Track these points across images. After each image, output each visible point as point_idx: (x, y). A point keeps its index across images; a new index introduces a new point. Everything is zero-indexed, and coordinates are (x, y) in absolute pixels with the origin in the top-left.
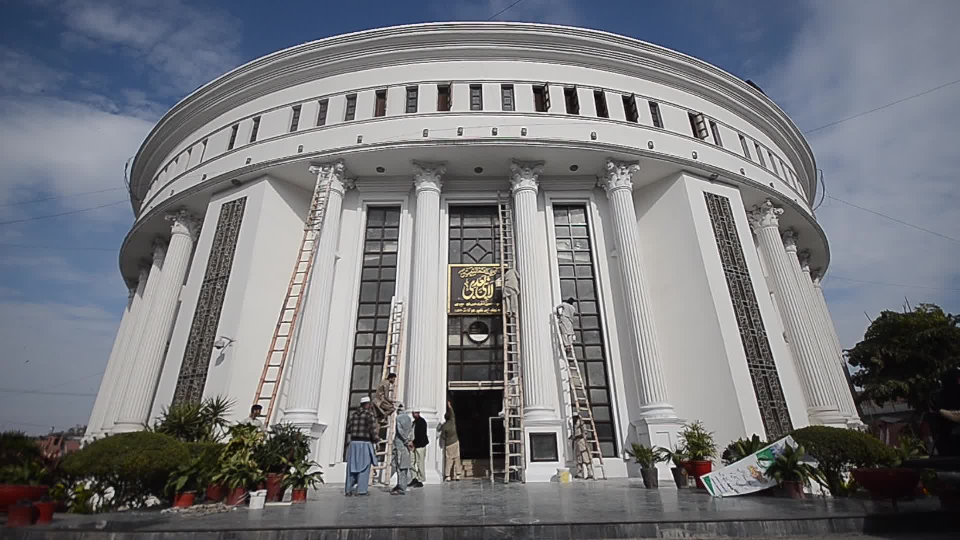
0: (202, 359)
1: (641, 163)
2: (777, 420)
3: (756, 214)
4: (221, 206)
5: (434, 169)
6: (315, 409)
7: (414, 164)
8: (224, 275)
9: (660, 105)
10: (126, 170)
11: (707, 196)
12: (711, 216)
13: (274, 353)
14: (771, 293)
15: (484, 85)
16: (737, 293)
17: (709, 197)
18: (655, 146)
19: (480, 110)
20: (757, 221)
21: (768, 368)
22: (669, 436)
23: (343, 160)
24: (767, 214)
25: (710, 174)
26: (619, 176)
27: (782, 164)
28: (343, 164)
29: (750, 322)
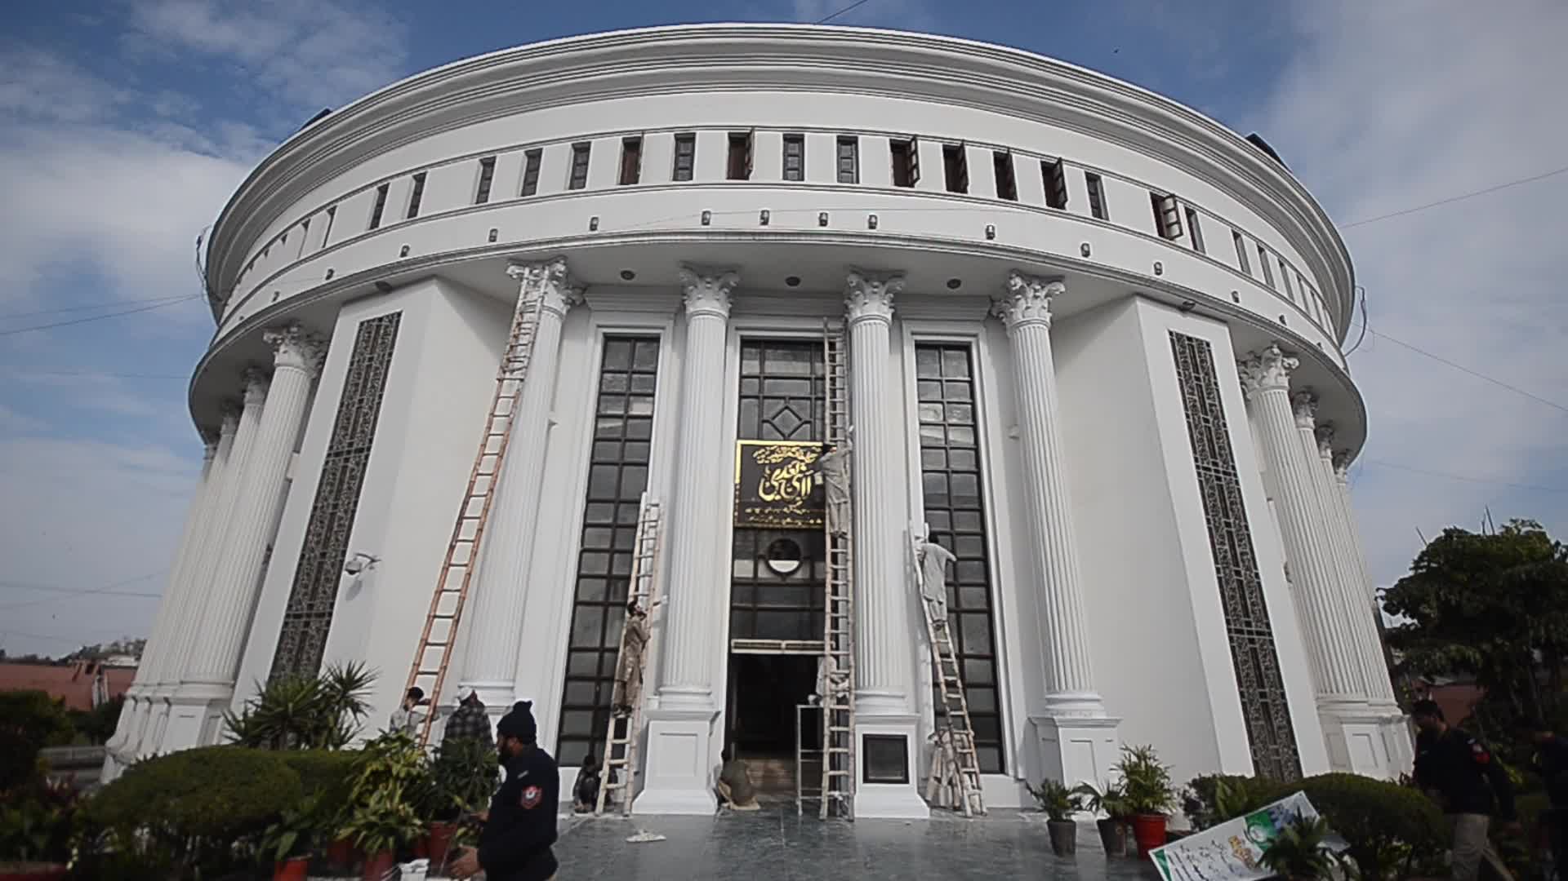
0: (323, 586)
1: (1067, 281)
2: (1269, 719)
3: (1252, 366)
4: (358, 325)
5: (718, 278)
6: (509, 680)
7: (685, 267)
8: (360, 446)
9: (1103, 177)
10: (198, 248)
11: (1174, 338)
12: (1179, 373)
13: (444, 593)
14: (1269, 500)
15: (807, 134)
16: (1214, 506)
17: (1177, 339)
18: (1091, 253)
19: (799, 180)
20: (1253, 378)
21: (1259, 633)
22: (1091, 746)
23: (565, 257)
24: (1271, 367)
25: (1180, 301)
26: (1029, 300)
27: (1299, 280)
28: (565, 264)
29: (1234, 556)
